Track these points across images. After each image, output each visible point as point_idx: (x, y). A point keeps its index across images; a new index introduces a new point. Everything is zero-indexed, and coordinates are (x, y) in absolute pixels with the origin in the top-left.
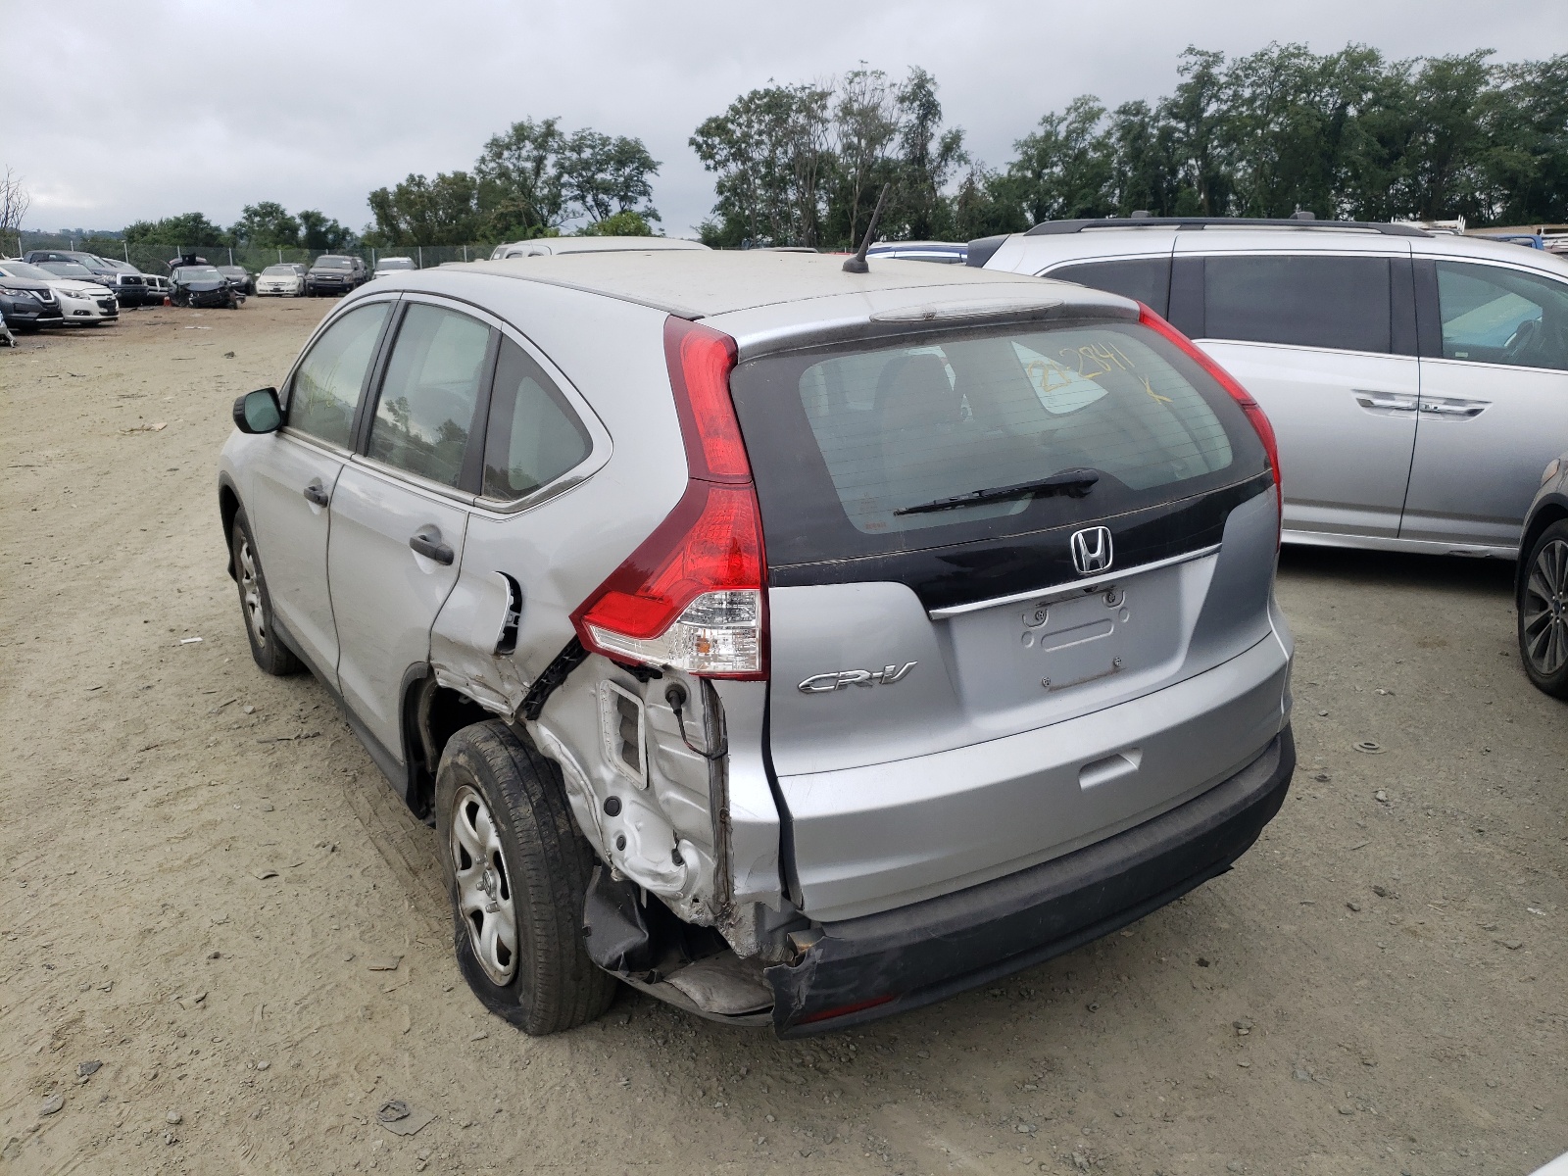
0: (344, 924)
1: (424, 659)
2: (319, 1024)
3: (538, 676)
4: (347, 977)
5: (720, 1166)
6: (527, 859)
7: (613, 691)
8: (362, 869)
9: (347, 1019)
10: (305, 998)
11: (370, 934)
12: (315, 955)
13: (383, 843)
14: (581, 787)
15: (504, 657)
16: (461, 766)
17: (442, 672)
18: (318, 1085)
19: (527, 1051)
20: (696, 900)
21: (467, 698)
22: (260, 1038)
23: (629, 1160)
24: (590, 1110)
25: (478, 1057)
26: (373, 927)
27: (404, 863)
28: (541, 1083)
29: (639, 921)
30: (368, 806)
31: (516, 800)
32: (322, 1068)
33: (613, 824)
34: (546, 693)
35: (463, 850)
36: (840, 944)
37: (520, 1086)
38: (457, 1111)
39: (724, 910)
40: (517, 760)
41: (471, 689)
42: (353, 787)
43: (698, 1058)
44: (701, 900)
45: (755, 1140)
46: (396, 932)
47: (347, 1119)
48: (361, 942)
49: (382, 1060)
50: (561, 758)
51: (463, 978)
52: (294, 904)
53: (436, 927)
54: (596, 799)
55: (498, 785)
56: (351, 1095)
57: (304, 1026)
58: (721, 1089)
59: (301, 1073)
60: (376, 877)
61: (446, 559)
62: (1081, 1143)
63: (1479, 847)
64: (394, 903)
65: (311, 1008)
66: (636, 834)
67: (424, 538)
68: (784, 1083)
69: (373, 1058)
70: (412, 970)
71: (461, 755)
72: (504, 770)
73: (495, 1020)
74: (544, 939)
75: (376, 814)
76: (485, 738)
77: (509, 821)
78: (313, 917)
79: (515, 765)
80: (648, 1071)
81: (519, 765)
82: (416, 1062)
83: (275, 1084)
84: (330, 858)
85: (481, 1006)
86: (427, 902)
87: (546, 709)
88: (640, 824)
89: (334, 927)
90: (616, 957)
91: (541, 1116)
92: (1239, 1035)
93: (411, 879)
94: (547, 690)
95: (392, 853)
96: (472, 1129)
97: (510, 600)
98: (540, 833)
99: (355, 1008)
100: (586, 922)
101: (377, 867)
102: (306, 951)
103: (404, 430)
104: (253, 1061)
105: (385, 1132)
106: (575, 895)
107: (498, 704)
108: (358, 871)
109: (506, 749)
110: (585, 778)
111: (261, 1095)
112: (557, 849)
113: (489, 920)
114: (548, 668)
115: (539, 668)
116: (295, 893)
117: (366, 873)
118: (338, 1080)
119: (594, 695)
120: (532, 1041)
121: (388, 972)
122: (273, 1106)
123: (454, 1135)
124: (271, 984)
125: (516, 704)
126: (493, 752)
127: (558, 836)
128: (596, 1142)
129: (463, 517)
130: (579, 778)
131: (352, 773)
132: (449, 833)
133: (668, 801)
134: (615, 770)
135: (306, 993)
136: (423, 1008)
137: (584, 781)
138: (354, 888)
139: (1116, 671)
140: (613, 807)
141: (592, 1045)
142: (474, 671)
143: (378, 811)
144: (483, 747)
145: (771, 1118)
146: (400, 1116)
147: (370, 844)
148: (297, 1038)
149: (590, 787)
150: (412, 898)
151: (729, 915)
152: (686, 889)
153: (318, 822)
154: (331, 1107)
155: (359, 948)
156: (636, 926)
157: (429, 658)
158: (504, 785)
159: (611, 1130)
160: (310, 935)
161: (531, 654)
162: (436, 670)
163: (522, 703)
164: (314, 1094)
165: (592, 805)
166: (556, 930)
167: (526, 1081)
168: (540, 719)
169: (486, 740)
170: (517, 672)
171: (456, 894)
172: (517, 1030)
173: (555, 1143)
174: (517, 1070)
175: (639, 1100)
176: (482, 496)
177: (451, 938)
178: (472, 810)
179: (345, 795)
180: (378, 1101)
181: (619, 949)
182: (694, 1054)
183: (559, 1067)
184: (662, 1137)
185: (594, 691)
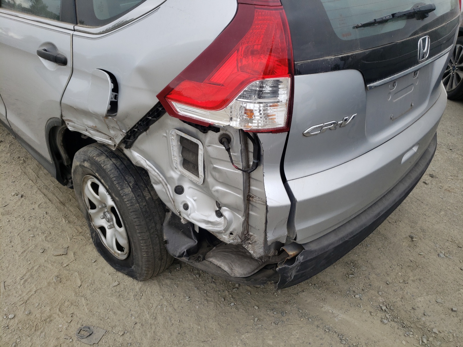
0: (36, 233)
1: (59, 116)
2: (35, 289)
3: (131, 127)
4: (43, 261)
5: (243, 336)
6: (132, 214)
7: (178, 135)
8: (38, 204)
9: (49, 284)
10: (25, 275)
11: (50, 237)
12: (25, 251)
13: (44, 191)
14: (160, 181)
15: (110, 117)
16: (86, 167)
17: (70, 123)
18: (42, 322)
19: (140, 289)
20: (231, 234)
21: (85, 135)
22: (7, 301)
23: (203, 340)
24: (177, 316)
25: (118, 295)
26: (50, 233)
27: (58, 200)
28: (151, 305)
29: (193, 237)
30: (34, 174)
31: (122, 186)
32: (42, 313)
33: (180, 198)
34: (136, 136)
35: (90, 201)
36: (311, 252)
37: (142, 308)
38: (115, 326)
39: (245, 237)
40: (118, 165)
41: (89, 132)
42: (25, 165)
43: (216, 281)
44: (235, 234)
45: (254, 320)
46: (62, 235)
47: (62, 340)
48: (47, 242)
49: (72, 304)
50: (147, 167)
51: (99, 254)
52: (8, 225)
53: (81, 230)
54: (169, 186)
55: (110, 179)
56: (61, 326)
57: (28, 290)
58: (230, 296)
59: (32, 317)
60: (46, 208)
61: (62, 61)
62: (381, 299)
63: (453, 156)
64: (58, 221)
65: (29, 280)
66: (193, 202)
67: (45, 50)
68: (256, 289)
69: (67, 303)
70: (74, 254)
71: (85, 162)
72: (113, 171)
73: (120, 274)
74: (145, 248)
75: (38, 177)
76: (98, 154)
77: (119, 196)
78: (20, 232)
79: (118, 168)
80: (196, 292)
81: (120, 168)
82: (88, 302)
83: (20, 326)
84: (21, 200)
85: (112, 268)
86: (73, 218)
87: (136, 143)
88: (195, 198)
89: (32, 236)
90: (182, 252)
91: (155, 323)
92: (413, 241)
93: (62, 207)
94: (137, 134)
95: (50, 196)
96: (126, 335)
97: (111, 86)
98: (137, 200)
99: (52, 277)
100: (165, 238)
101: (45, 203)
102: (20, 250)
103: (13, 3)
104: (6, 314)
105: (83, 344)
106: (158, 226)
107: (106, 140)
108: (37, 206)
109: (111, 159)
110: (162, 176)
111: (14, 333)
112: (146, 207)
113: (109, 232)
114: (138, 123)
115: (131, 123)
116: (8, 220)
117: (41, 206)
118: (52, 318)
119: (166, 137)
120: (140, 284)
121: (63, 255)
122: (22, 338)
123: (117, 340)
124: (5, 270)
125: (118, 141)
126: (104, 162)
127: (146, 201)
128: (185, 333)
129: (69, 38)
130: (158, 177)
131: (22, 159)
132: (81, 193)
133: (217, 191)
134: (179, 173)
135: (24, 273)
136: (85, 273)
137: (161, 178)
138: (37, 215)
139: (412, 108)
140: (179, 190)
141: (168, 282)
142: (90, 123)
143: (39, 176)
144: (98, 159)
145: (257, 308)
146: (89, 334)
147: (39, 192)
148: (26, 298)
149: (165, 180)
150: (66, 217)
151: (248, 239)
152: (226, 230)
153: (11, 184)
154: (52, 334)
155: (47, 245)
156: (192, 238)
157: (62, 116)
158: (114, 179)
159: (190, 325)
160: (20, 242)
161: (127, 116)
162: (67, 122)
163: (122, 140)
164: (41, 328)
165: (167, 189)
166: (150, 243)
167: (144, 305)
168: (132, 148)
169: (98, 155)
170: (118, 125)
171: (89, 218)
172: (132, 279)
173: (166, 337)
174: (137, 299)
175: (197, 307)
176: (78, 25)
177: (88, 235)
178: (95, 187)
179: (21, 169)
180: (74, 328)
181: (184, 249)
182: (214, 280)
183: (157, 295)
184: (213, 325)
185: (165, 135)
